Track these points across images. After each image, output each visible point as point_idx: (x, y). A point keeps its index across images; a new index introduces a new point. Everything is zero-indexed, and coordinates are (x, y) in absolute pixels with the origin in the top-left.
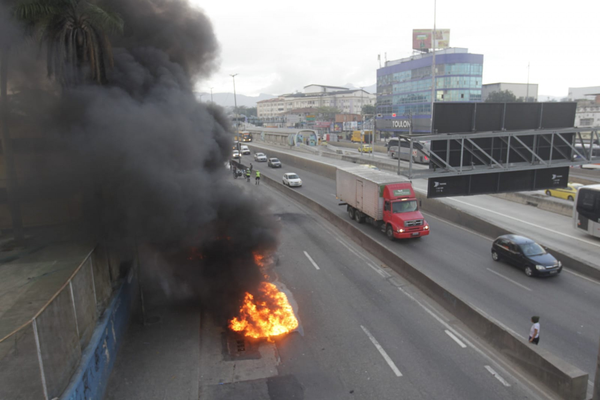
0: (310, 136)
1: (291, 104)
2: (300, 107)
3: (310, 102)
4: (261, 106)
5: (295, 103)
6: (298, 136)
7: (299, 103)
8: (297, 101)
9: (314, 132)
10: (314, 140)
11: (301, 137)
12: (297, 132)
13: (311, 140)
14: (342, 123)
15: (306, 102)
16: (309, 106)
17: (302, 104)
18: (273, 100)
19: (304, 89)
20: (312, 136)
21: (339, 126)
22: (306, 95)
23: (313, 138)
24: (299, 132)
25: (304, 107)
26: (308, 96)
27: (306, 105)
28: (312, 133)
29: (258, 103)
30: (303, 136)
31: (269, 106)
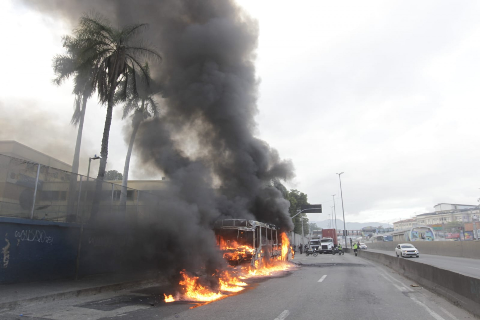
0: (426, 233)
1: (423, 221)
2: (431, 223)
3: (441, 219)
4: (397, 226)
5: (427, 220)
6: (413, 233)
7: (431, 220)
8: (429, 218)
9: (429, 229)
10: (430, 237)
11: (416, 233)
12: (412, 229)
13: (427, 237)
14: (473, 231)
15: (437, 219)
16: (441, 222)
17: (434, 221)
18: (408, 220)
19: (434, 208)
20: (427, 232)
21: (469, 234)
22: (437, 213)
23: (429, 234)
24: (413, 229)
25: (436, 223)
26: (439, 214)
27: (438, 222)
28: (427, 230)
29: (394, 223)
30: (418, 233)
31: (404, 226)
